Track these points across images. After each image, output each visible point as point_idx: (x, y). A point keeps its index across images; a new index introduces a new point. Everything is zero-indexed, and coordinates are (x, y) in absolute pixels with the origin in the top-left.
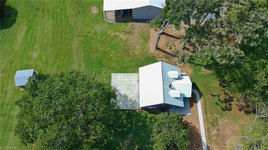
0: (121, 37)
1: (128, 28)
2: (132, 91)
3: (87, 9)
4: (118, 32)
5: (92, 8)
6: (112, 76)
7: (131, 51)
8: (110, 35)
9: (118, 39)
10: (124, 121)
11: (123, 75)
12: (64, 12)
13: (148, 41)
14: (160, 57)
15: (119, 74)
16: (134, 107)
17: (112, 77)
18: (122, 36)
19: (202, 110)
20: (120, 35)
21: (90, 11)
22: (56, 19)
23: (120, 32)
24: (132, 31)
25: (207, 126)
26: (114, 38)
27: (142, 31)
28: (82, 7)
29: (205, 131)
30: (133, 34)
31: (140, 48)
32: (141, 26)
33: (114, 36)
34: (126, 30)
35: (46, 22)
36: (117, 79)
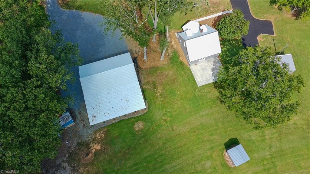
0: (161, 90)
1: (149, 88)
2: (207, 66)
3: (140, 134)
4: (157, 95)
5: (137, 129)
6: (200, 86)
7: (172, 78)
8: (162, 101)
9: (164, 92)
10: (232, 65)
11: (196, 78)
12: (150, 158)
13: (157, 67)
14: (168, 54)
15: (196, 81)
16: (218, 61)
17: (202, 85)
18: (159, 90)
19: (200, 18)
20: (159, 92)
21: (141, 130)
22: (161, 162)
23: (156, 93)
24: (151, 82)
25: (210, 14)
26: (164, 96)
27: (148, 74)
28: (139, 140)
29: (214, 14)
30: (154, 81)
31: (166, 71)
32: (144, 77)
33: (162, 97)
34: (152, 88)
35: (169, 172)
36: (202, 80)
